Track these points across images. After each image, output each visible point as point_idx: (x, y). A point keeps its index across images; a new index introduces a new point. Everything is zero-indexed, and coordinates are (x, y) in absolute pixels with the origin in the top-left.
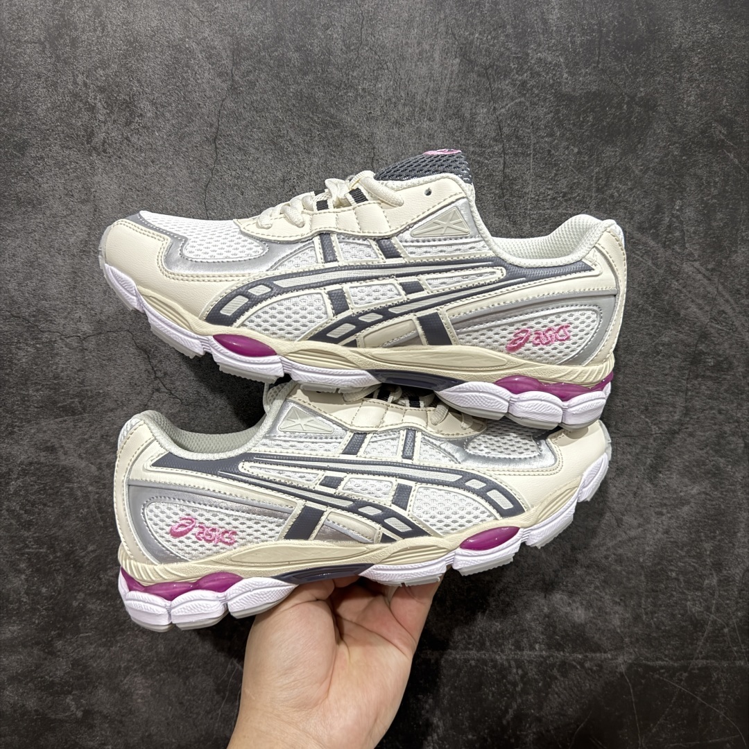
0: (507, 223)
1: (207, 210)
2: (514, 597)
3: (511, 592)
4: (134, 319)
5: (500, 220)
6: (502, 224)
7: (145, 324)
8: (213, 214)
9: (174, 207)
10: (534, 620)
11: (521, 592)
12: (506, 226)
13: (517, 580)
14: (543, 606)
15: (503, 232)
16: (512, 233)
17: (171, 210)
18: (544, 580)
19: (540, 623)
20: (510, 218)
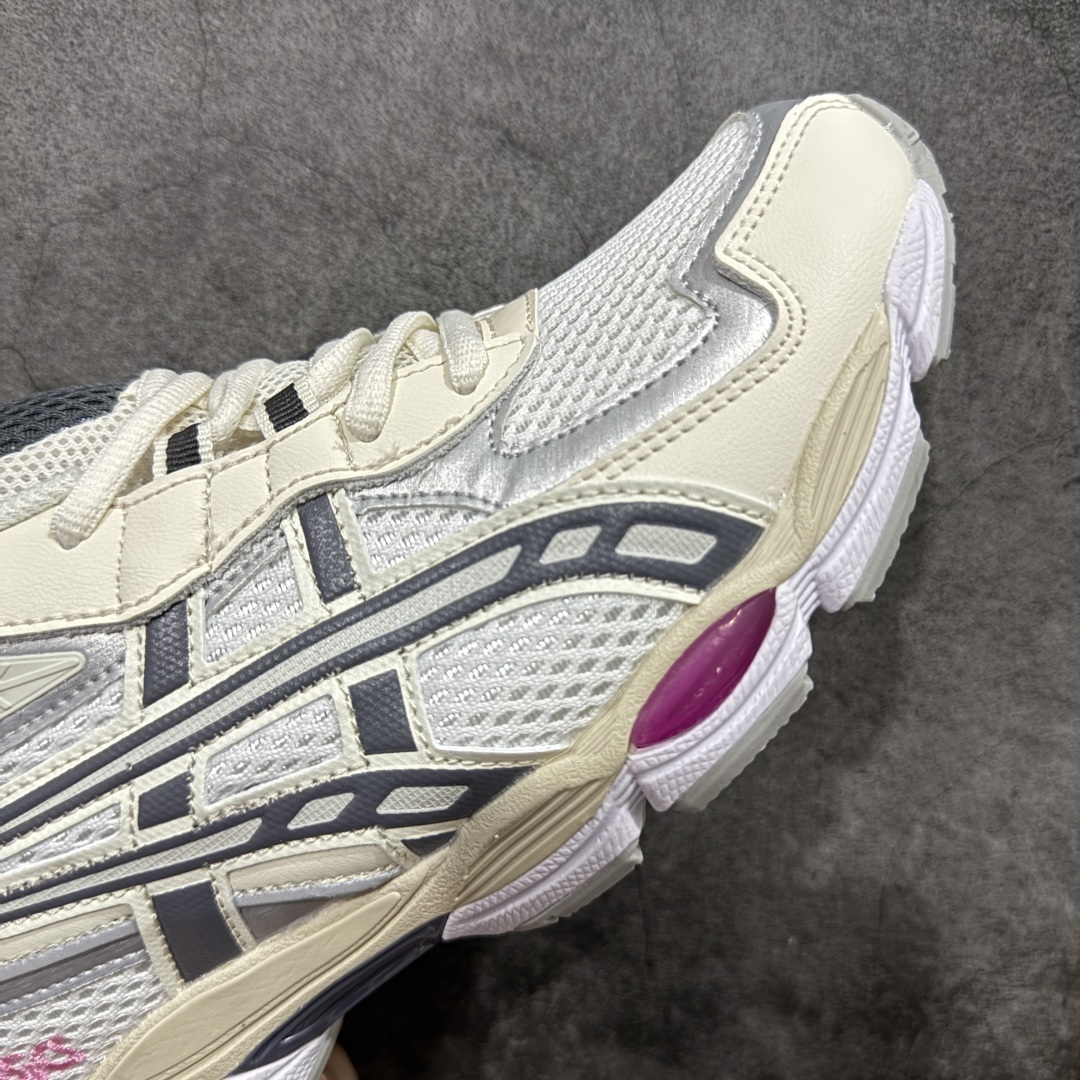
0: (1026, 33)
1: (200, 13)
2: (988, 1001)
3: (982, 991)
4: (23, 316)
5: (1007, 25)
6: (1011, 37)
7: (52, 329)
8: (217, 22)
9: (113, 8)
10: (1032, 1054)
11: (1005, 992)
12: (1023, 43)
13: (999, 963)
14: (1058, 1022)
15: (1015, 58)
16: (1038, 61)
17: (106, 17)
18: (1064, 965)
19: (1046, 1061)
20: (1032, 19)
